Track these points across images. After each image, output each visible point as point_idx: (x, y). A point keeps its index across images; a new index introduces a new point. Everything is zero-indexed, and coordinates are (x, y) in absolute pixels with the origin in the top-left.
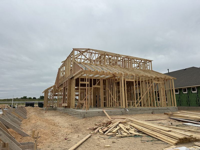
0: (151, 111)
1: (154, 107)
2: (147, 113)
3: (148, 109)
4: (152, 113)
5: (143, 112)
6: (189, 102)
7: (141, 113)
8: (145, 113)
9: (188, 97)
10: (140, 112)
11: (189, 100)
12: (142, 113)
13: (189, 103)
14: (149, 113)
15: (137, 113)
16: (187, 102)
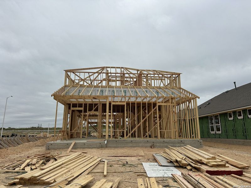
0: (150, 145)
1: (155, 139)
2: (142, 147)
3: (145, 141)
4: (151, 147)
5: (135, 145)
6: (246, 132)
7: (131, 147)
8: (139, 147)
9: (244, 125)
10: (131, 145)
11: (245, 129)
12: (134, 147)
13: (245, 134)
14: (146, 147)
15: (125, 147)
16: (244, 133)
